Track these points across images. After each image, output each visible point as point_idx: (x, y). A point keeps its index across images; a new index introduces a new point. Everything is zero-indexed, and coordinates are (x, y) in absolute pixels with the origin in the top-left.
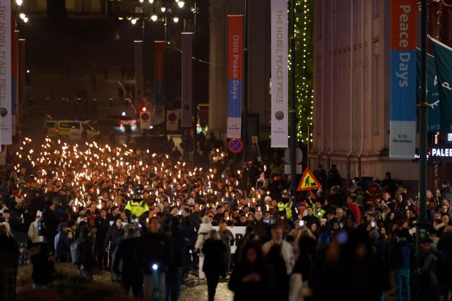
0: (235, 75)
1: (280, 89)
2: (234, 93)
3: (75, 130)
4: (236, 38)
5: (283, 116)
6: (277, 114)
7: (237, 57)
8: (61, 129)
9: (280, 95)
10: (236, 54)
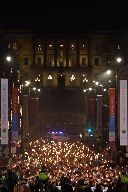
0: (112, 114)
1: (124, 120)
2: (112, 122)
3: (61, 137)
4: (113, 98)
5: (125, 132)
6: (123, 131)
7: (113, 106)
8: (54, 136)
9: (124, 123)
10: (113, 105)
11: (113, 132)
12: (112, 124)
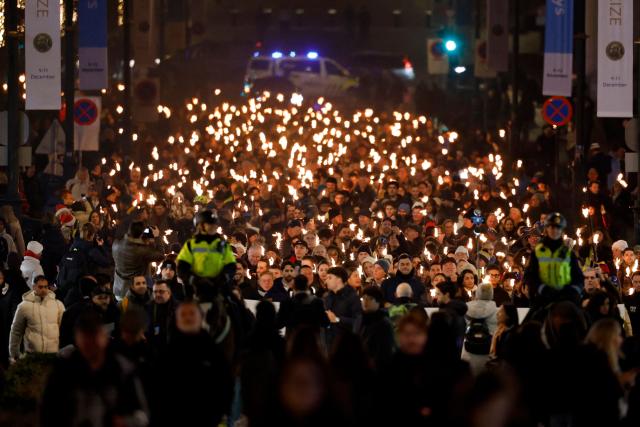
2: (559, 3)
5: (622, 52)
6: (610, 46)
9: (616, 7)
11: (562, 51)
12: (558, 12)
